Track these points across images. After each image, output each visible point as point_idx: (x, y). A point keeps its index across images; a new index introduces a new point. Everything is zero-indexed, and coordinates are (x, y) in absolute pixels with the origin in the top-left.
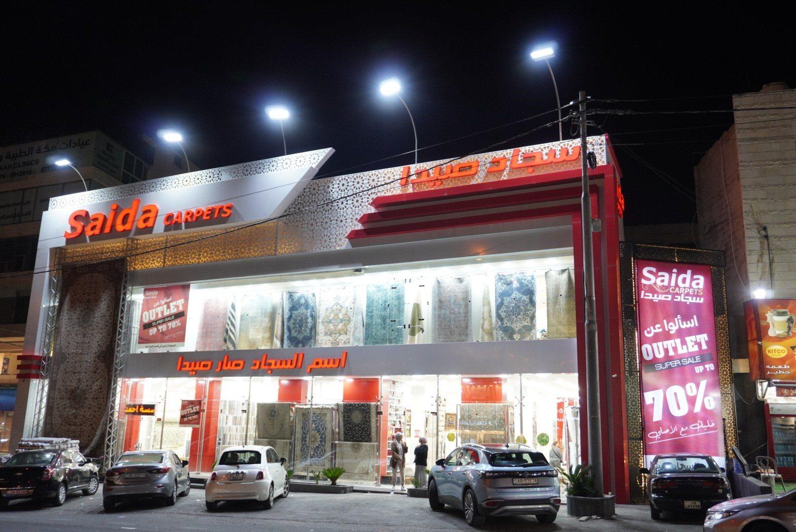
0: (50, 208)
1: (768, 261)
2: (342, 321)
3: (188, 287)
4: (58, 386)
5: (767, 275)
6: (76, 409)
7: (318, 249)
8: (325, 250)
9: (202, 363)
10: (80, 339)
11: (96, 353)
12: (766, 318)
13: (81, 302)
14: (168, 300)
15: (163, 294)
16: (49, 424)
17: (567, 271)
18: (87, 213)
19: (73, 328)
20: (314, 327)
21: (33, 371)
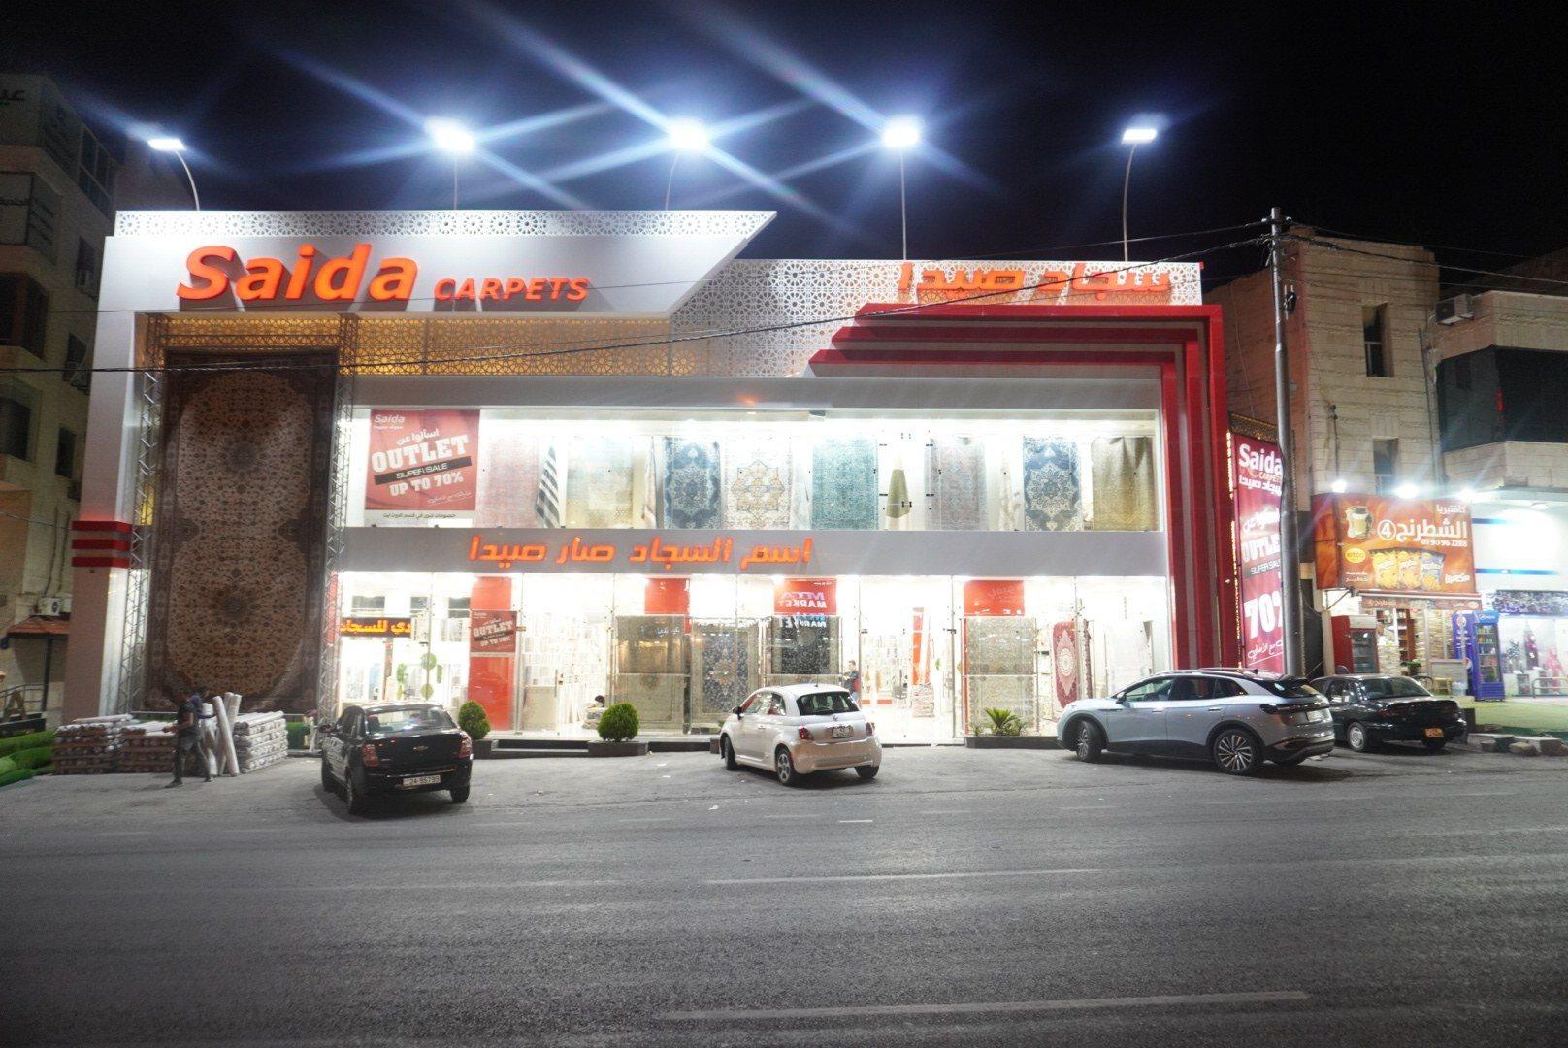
0: (117, 229)
1: (1334, 447)
2: (768, 489)
3: (476, 414)
4: (175, 583)
6: (233, 626)
7: (754, 373)
8: (766, 375)
9: (526, 549)
10: (231, 494)
11: (275, 523)
12: (1345, 516)
13: (225, 425)
14: (432, 435)
15: (416, 423)
16: (158, 653)
18: (234, 255)
19: (210, 473)
20: (716, 495)
21: (115, 553)
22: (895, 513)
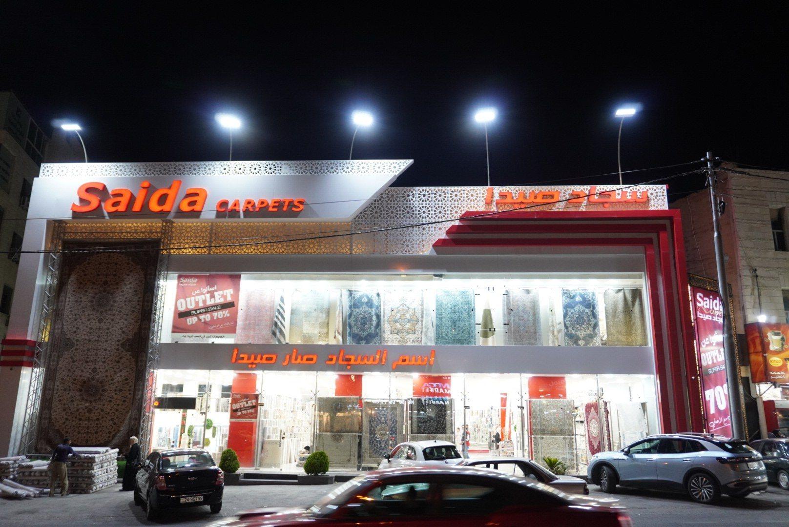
0: (41, 174)
1: (757, 295)
2: (409, 321)
3: (239, 277)
4: (59, 376)
5: (757, 305)
6: (91, 402)
7: (399, 252)
8: (407, 254)
9: (265, 357)
10: (95, 324)
11: (119, 341)
12: (767, 337)
13: (94, 283)
14: (212, 289)
15: (204, 283)
16: (45, 419)
17: (623, 291)
18: (105, 187)
19: (84, 311)
20: (378, 324)
21: (25, 359)
22: (485, 335)
